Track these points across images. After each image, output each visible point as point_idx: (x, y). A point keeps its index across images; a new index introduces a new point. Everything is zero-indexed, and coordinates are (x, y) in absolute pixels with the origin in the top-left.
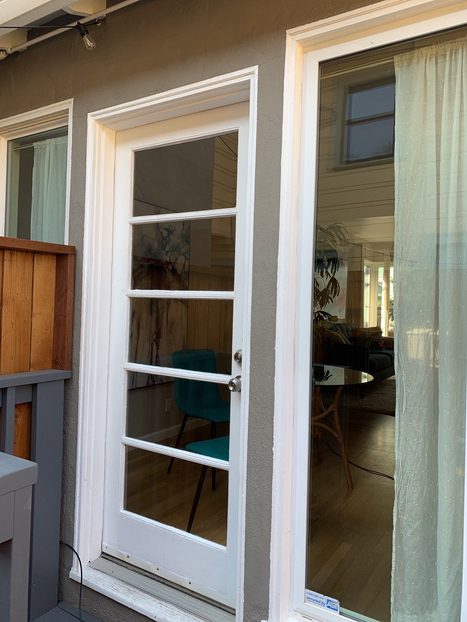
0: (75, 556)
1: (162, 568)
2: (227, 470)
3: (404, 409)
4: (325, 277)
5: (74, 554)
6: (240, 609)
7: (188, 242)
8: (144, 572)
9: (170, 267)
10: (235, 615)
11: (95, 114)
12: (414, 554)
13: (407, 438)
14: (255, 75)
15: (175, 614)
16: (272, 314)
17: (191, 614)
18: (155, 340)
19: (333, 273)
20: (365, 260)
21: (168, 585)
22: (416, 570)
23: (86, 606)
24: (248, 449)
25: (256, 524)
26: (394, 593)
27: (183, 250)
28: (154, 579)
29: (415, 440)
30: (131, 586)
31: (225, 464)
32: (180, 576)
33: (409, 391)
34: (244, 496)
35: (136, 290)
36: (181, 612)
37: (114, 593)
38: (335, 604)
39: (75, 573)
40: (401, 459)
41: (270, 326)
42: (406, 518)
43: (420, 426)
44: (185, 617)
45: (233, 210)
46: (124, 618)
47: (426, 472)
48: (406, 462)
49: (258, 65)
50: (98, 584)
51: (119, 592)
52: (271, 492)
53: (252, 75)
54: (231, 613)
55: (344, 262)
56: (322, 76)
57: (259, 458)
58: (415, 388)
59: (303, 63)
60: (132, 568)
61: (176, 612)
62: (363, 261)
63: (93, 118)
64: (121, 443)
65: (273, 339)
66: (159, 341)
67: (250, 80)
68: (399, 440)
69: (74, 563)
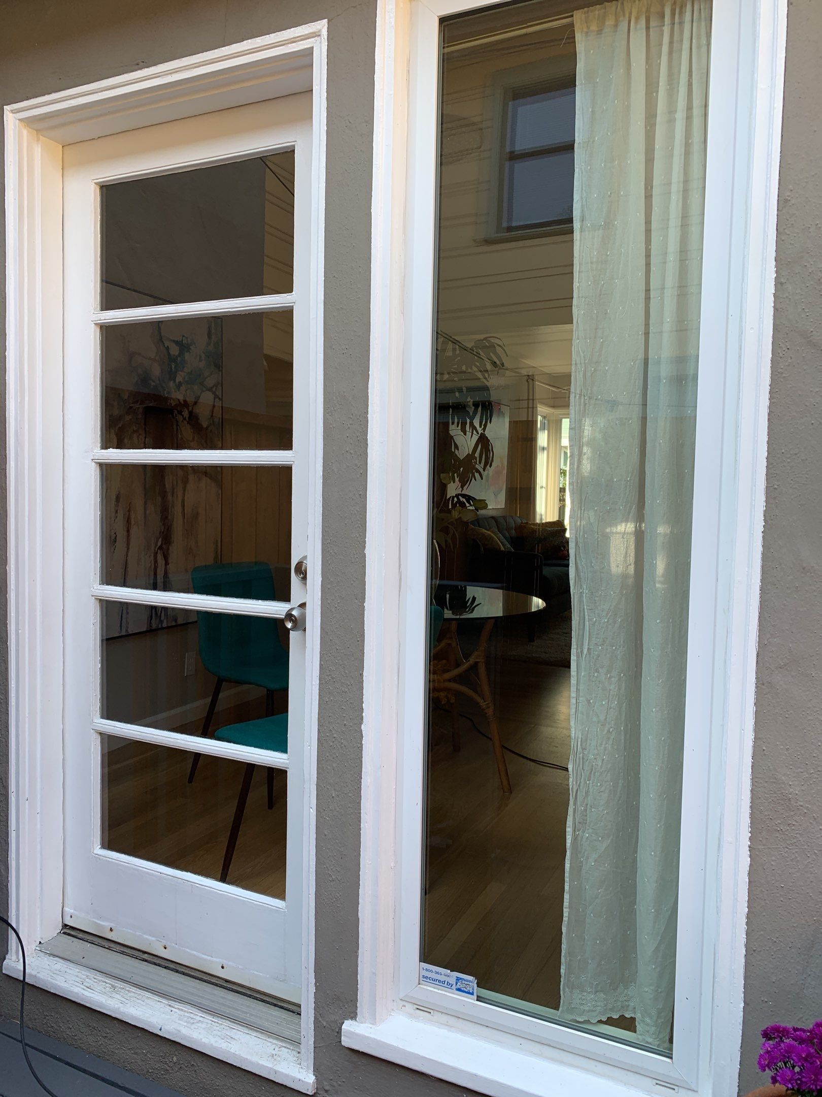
0: (11, 935)
1: (174, 945)
2: (284, 769)
3: (585, 651)
4: (469, 434)
5: (10, 931)
6: (308, 1005)
7: (219, 367)
8: (141, 954)
9: (186, 413)
10: (300, 1015)
11: (19, 109)
12: (600, 893)
13: (590, 701)
14: (322, 38)
15: (195, 1021)
16: (359, 489)
17: (224, 1019)
18: (161, 548)
19: (483, 427)
20: (538, 406)
21: (184, 974)
22: (602, 919)
23: (35, 1019)
24: (318, 730)
25: (335, 860)
26: (566, 959)
27: (210, 382)
28: (159, 965)
29: (604, 703)
30: (116, 980)
31: (281, 759)
32: (205, 957)
33: (594, 619)
34: (313, 812)
35: (111, 450)
36: (207, 1017)
37: (86, 993)
38: (470, 984)
39: (13, 964)
40: (580, 736)
41: (357, 511)
42: (587, 835)
43: (613, 679)
44: (214, 1025)
45: (288, 297)
46: (105, 1035)
47: (622, 756)
48: (588, 741)
49: (326, 20)
50: (56, 980)
51: (95, 992)
52: (359, 803)
53: (316, 38)
54: (294, 1012)
55: (503, 408)
56: (446, 45)
57: (338, 745)
58: (604, 614)
59: (411, 18)
60: (118, 948)
61: (198, 1018)
62: (535, 406)
63: (14, 115)
64: (93, 729)
65: (361, 534)
66: (168, 549)
67: (313, 47)
68: (577, 703)
69: (11, 946)
